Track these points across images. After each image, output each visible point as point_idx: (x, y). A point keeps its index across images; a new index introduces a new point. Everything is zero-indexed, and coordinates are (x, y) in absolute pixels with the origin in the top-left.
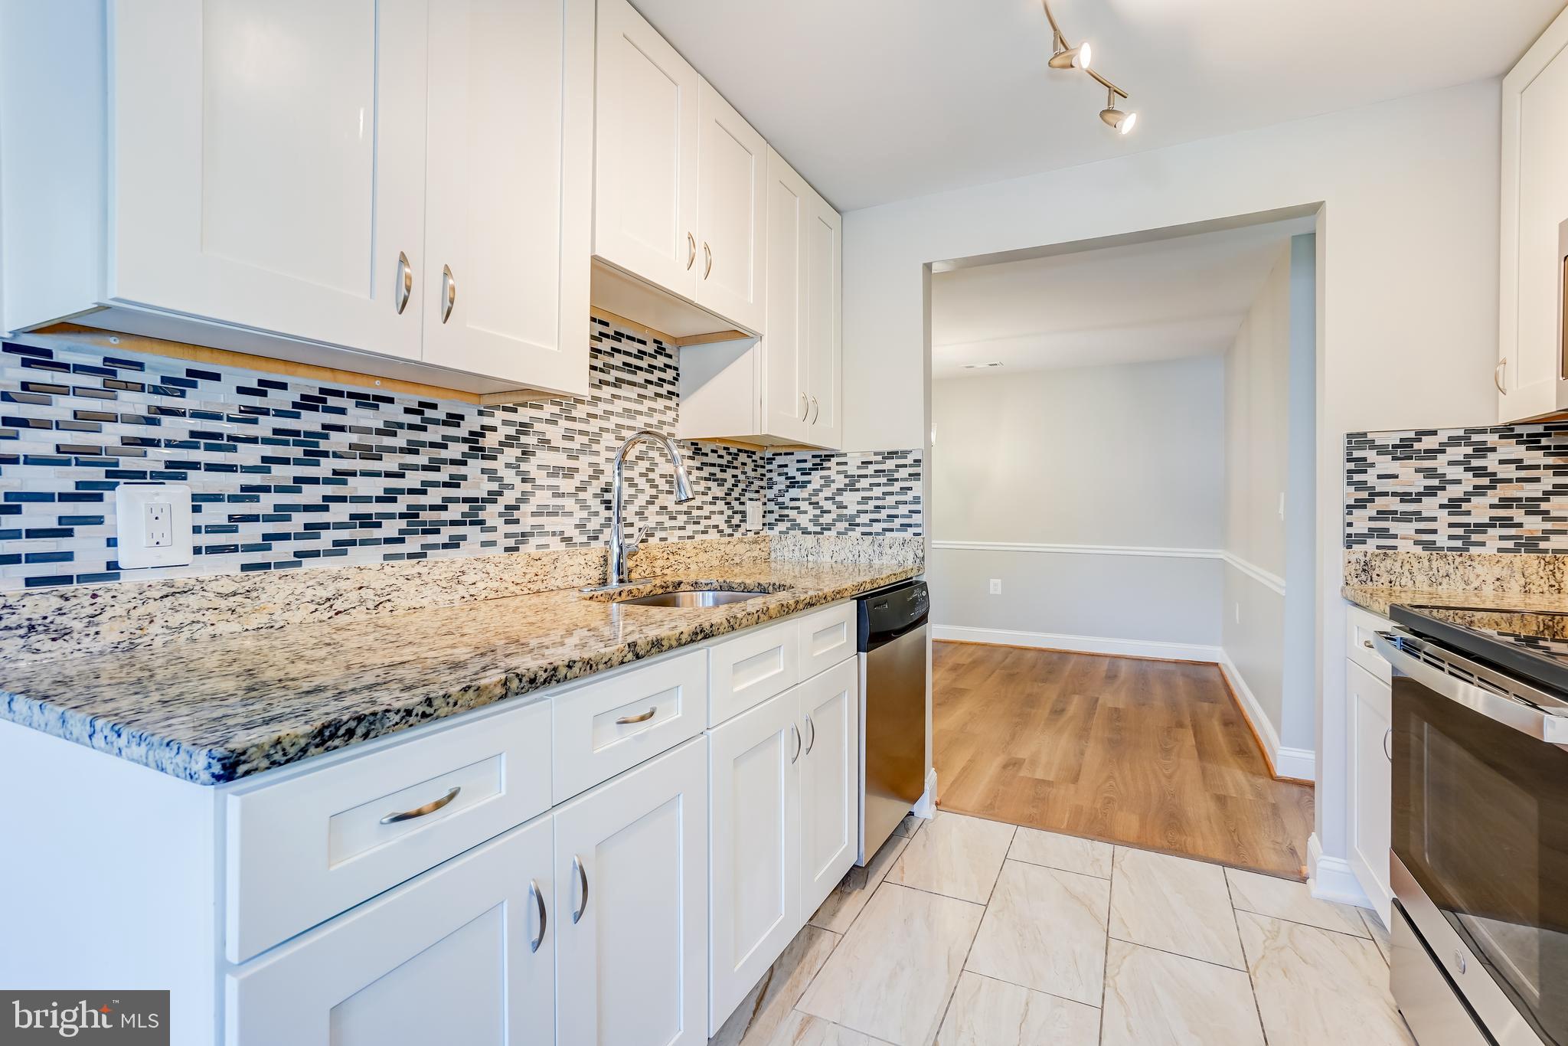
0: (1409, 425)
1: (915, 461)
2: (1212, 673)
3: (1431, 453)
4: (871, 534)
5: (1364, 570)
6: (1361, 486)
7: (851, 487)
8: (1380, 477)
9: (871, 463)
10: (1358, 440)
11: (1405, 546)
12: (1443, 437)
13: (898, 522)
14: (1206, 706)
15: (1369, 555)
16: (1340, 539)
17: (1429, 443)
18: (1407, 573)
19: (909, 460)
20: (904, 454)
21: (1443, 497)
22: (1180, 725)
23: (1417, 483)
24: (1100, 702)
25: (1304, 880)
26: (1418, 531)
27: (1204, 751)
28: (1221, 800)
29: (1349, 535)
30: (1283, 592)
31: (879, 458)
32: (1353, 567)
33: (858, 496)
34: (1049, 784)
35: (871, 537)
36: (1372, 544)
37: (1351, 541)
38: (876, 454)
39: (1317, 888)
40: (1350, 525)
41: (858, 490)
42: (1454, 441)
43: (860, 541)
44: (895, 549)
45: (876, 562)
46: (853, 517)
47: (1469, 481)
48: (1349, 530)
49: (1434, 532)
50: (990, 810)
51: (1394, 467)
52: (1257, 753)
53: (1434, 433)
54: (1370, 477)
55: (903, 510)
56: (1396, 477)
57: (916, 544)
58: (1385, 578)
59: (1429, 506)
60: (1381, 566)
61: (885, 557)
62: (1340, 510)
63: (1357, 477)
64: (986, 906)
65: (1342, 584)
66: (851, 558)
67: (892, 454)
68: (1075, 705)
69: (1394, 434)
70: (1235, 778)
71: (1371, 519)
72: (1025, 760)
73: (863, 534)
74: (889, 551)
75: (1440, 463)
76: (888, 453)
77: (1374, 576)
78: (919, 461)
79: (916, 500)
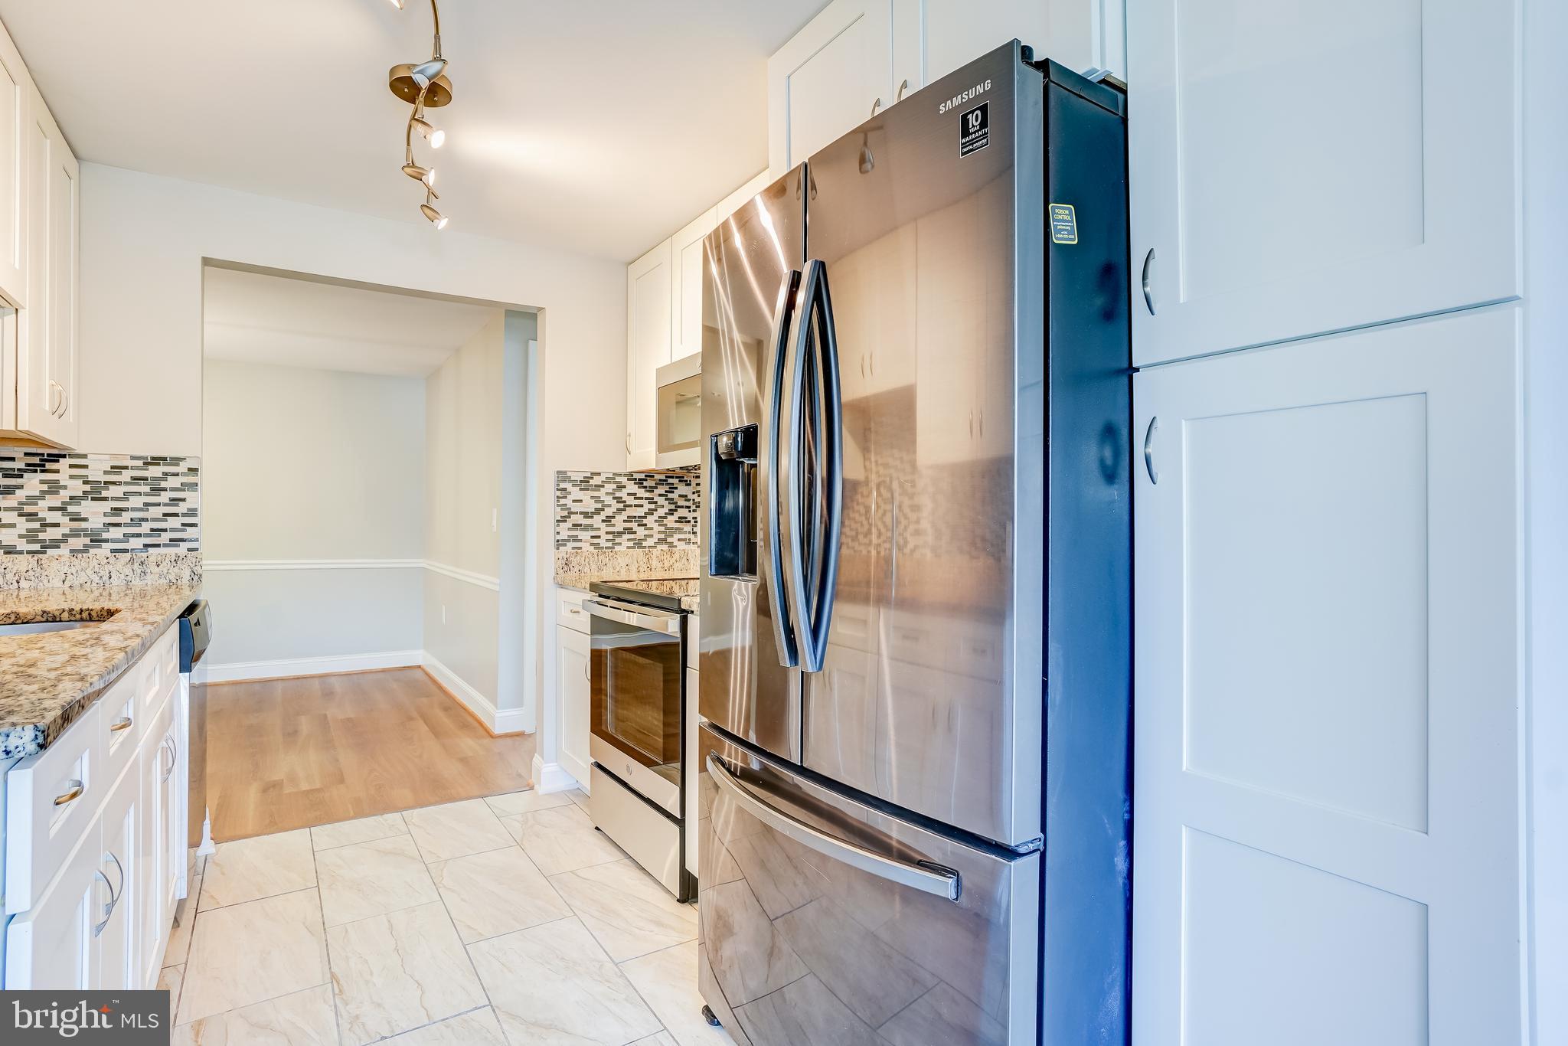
0: (589, 468)
1: (190, 469)
2: (418, 674)
3: (599, 487)
4: (126, 551)
5: (566, 564)
6: (564, 507)
7: (95, 492)
8: (574, 501)
9: (126, 468)
10: (562, 476)
11: (586, 547)
12: (603, 478)
13: (165, 537)
14: (425, 700)
15: (569, 554)
16: (553, 543)
17: (596, 481)
18: (587, 564)
19: (183, 467)
20: (176, 461)
21: (603, 516)
22: (411, 719)
23: (591, 506)
24: (329, 716)
25: (532, 788)
26: (592, 537)
27: (436, 732)
28: (464, 760)
29: (558, 541)
30: (497, 588)
31: (140, 463)
32: (560, 561)
33: (107, 506)
34: (318, 790)
35: (128, 555)
36: (570, 545)
37: (560, 544)
38: (133, 458)
39: (542, 789)
40: (558, 533)
41: (105, 499)
42: (608, 480)
43: (112, 560)
44: (164, 567)
45: (137, 583)
46: (98, 532)
47: (616, 505)
48: (558, 537)
49: (599, 537)
50: (273, 824)
51: (580, 495)
52: (476, 724)
53: (599, 474)
54: (568, 501)
55: (173, 523)
56: (581, 501)
57: (194, 560)
58: (576, 569)
59: (597, 521)
60: (574, 560)
61: (149, 577)
62: (553, 522)
63: (562, 501)
64: (318, 886)
65: (553, 574)
66: (96, 579)
67: (156, 461)
68: (305, 725)
69: (580, 473)
70: (468, 744)
71: (569, 529)
72: (283, 780)
73: (113, 551)
74: (157, 570)
75: (601, 493)
76: (153, 458)
77: (571, 567)
78: (196, 470)
79: (192, 512)
